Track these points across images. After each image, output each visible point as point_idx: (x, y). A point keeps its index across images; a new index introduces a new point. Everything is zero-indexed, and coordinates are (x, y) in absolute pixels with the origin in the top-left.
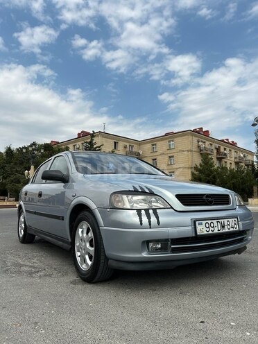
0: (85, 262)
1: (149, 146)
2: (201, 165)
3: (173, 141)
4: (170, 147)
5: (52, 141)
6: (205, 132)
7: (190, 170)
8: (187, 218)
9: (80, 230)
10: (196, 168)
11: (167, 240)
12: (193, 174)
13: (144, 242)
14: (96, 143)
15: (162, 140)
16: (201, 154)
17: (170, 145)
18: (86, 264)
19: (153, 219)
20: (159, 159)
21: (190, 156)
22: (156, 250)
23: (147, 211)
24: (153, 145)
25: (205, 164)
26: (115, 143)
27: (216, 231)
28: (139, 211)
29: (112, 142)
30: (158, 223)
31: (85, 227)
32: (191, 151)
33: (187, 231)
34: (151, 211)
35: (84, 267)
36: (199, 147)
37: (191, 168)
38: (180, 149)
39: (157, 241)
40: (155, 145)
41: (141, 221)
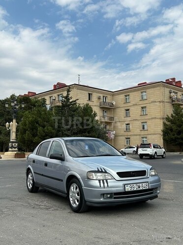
0: (75, 203)
1: (122, 97)
2: (172, 116)
3: (145, 92)
4: (142, 98)
5: (29, 92)
6: (177, 82)
7: (162, 121)
8: (121, 184)
9: (72, 187)
10: (168, 119)
11: (112, 193)
12: (164, 124)
13: (101, 194)
14: (71, 98)
15: (134, 91)
16: (173, 104)
17: (142, 96)
18: (76, 204)
19: (106, 184)
20: (132, 109)
21: (162, 107)
22: (108, 198)
23: (103, 180)
24: (126, 96)
25: (177, 115)
26: (89, 94)
27: (135, 189)
28: (99, 181)
29: (86, 94)
30: (108, 186)
31: (75, 186)
32: (163, 102)
33: (121, 189)
34: (105, 181)
35: (74, 205)
36: (171, 97)
37: (163, 119)
38: (152, 100)
39: (108, 194)
40: (129, 95)
41: (100, 185)
